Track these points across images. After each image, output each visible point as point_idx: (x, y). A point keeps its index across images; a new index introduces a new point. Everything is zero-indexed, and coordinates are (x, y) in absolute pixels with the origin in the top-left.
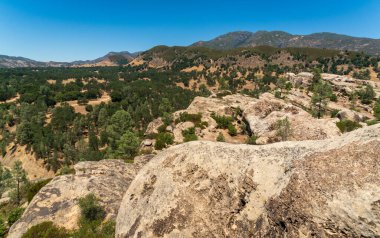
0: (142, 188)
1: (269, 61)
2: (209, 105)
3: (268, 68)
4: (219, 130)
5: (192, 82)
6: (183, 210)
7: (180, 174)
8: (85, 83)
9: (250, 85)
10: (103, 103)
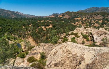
0: (53, 53)
1: (104, 17)
2: (81, 31)
3: (104, 20)
4: (83, 39)
5: (77, 23)
6: (62, 62)
7: (64, 51)
8: (46, 22)
9: (96, 25)
10: (50, 28)
